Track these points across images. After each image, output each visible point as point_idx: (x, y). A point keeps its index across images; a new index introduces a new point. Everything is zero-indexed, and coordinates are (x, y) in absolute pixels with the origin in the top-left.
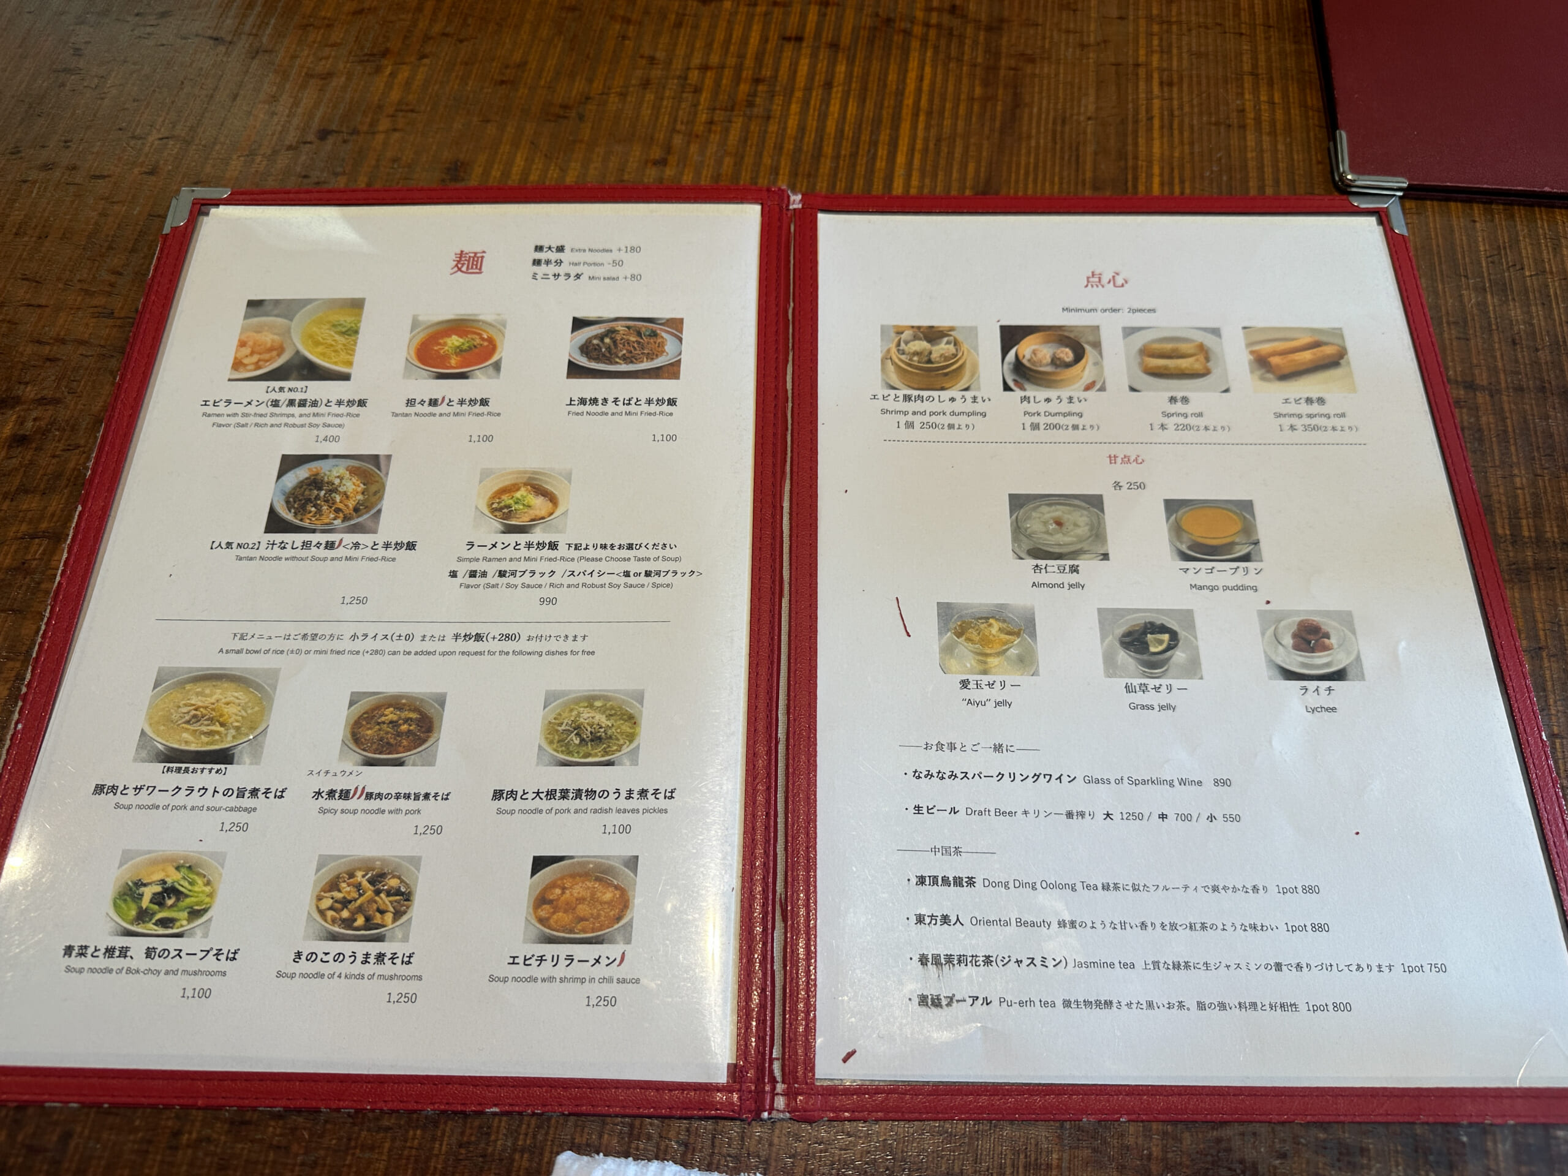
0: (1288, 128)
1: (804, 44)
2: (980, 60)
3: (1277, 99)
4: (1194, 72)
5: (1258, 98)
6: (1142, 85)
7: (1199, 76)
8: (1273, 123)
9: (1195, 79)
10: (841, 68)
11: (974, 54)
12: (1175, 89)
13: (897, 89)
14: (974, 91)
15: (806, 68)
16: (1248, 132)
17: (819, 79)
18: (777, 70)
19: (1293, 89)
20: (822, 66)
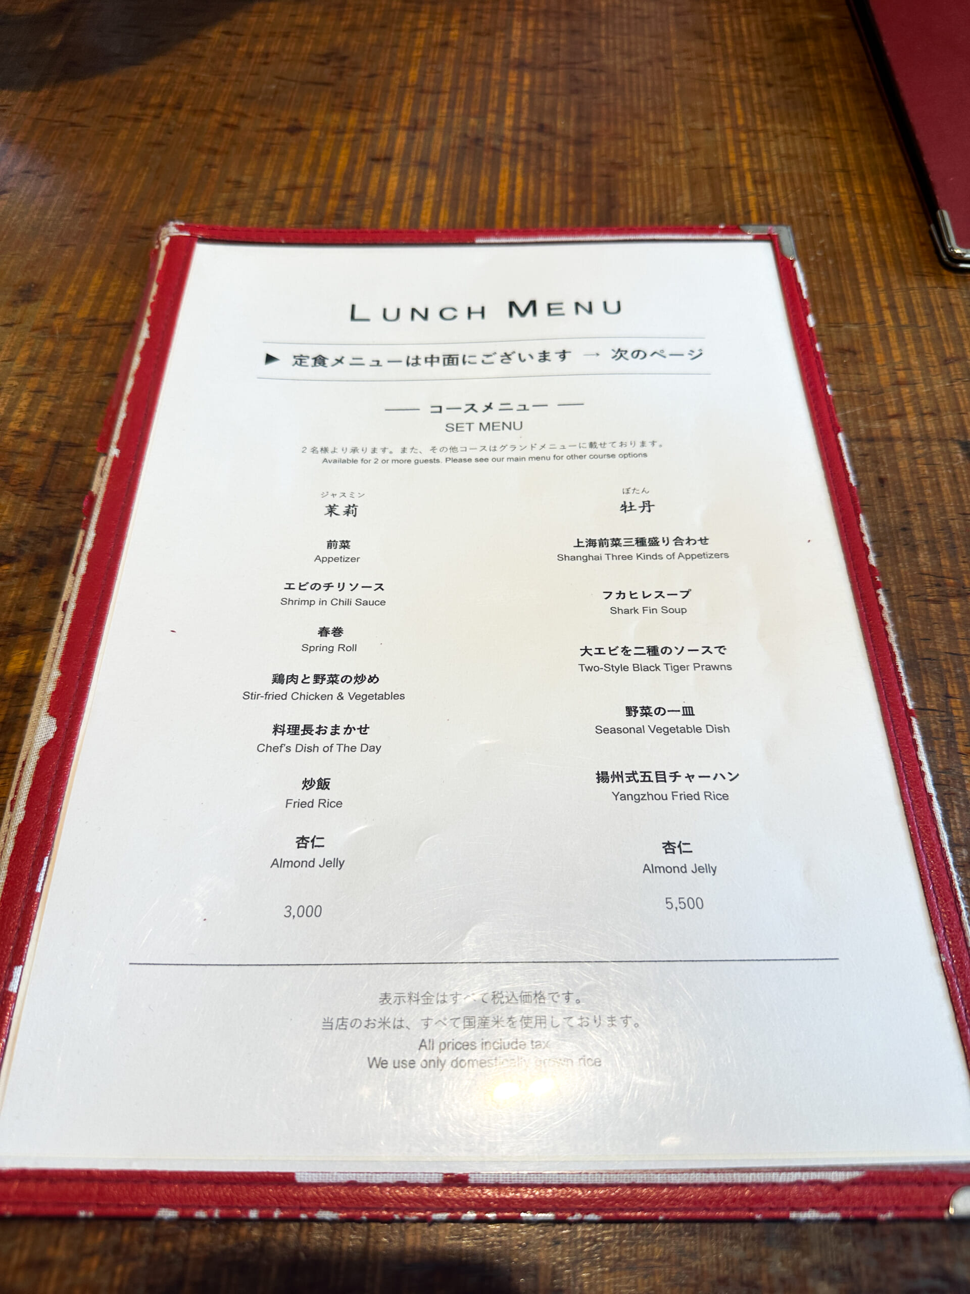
0: (886, 216)
1: (394, 164)
2: (571, 169)
3: (871, 190)
4: (786, 172)
5: (853, 191)
6: (736, 185)
7: (791, 175)
8: (871, 212)
9: (787, 178)
10: (431, 182)
11: (565, 165)
12: (769, 187)
13: (489, 197)
14: (567, 195)
15: (395, 184)
16: (847, 221)
17: (410, 191)
18: (365, 187)
19: (885, 182)
20: (412, 181)
